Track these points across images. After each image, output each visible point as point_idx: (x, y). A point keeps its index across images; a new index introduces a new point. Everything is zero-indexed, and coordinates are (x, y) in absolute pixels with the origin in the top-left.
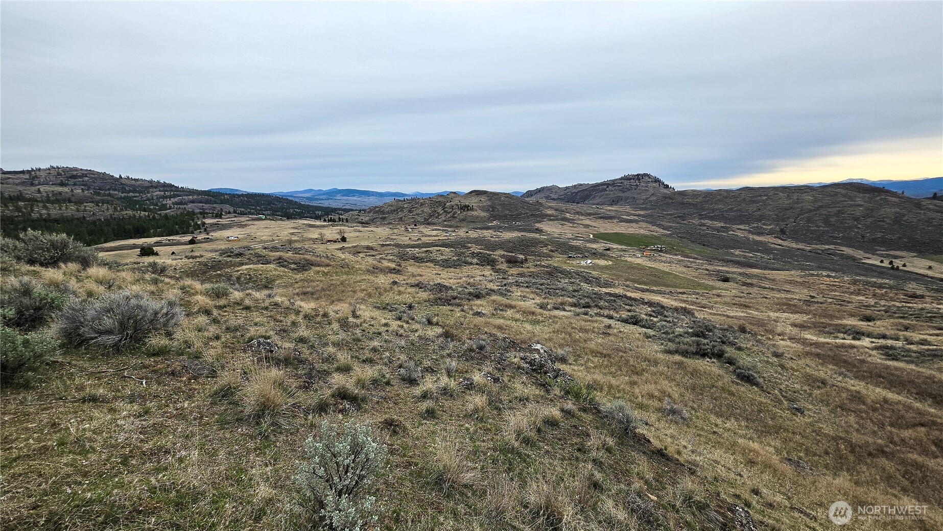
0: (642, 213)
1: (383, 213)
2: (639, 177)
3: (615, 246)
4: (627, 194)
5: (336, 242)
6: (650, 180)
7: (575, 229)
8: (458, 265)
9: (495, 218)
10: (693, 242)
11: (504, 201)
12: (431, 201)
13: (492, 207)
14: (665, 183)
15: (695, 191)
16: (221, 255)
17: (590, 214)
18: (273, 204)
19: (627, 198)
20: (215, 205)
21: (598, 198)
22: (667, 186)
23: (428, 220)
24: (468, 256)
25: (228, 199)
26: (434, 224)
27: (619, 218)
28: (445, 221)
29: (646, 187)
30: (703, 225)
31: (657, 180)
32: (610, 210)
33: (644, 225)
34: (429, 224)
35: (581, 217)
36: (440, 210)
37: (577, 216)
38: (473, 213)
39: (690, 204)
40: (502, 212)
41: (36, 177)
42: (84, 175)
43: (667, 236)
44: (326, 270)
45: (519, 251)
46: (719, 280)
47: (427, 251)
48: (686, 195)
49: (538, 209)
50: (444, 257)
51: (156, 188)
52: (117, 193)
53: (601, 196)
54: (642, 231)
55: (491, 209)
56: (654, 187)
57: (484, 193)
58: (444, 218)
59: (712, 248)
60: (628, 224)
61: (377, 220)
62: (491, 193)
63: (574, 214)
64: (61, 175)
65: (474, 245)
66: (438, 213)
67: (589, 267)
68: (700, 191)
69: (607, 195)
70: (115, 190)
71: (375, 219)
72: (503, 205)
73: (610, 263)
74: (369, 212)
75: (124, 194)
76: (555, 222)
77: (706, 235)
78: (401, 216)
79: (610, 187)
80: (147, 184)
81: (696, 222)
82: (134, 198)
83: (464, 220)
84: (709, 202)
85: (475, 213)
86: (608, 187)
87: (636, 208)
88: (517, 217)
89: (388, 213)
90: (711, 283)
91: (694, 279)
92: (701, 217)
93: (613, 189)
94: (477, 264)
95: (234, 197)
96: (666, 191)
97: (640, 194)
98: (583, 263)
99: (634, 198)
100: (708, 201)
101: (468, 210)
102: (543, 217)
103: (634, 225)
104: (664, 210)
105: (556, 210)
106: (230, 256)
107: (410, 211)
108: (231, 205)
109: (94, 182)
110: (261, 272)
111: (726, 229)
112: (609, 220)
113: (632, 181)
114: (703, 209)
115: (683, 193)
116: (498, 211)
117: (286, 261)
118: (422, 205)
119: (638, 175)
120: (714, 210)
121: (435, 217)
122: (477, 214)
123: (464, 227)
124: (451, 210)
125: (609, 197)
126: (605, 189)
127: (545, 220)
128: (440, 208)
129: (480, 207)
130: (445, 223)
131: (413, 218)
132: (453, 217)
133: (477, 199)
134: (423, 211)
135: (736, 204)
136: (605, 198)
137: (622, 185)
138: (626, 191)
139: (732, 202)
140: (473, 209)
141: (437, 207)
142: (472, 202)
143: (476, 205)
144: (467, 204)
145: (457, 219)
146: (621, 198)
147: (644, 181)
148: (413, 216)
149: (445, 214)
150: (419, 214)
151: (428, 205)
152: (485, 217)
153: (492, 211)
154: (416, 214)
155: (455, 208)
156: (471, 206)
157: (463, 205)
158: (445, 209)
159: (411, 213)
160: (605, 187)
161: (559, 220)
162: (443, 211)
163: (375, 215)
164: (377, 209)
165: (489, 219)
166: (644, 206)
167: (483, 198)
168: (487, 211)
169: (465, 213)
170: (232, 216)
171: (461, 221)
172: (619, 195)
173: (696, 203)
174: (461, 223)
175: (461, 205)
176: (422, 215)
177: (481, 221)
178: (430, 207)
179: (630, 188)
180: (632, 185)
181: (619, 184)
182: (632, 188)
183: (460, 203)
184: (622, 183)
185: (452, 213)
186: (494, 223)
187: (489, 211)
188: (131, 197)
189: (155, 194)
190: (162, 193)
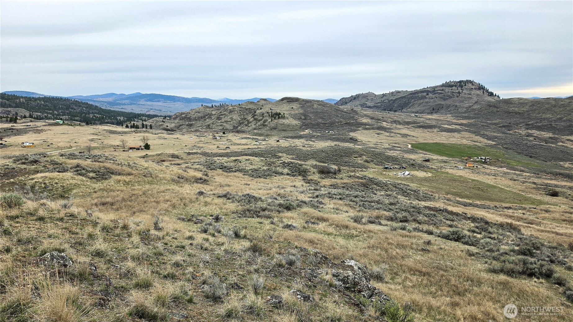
0: (464, 122)
1: (190, 119)
2: (461, 84)
3: (435, 157)
4: (448, 102)
5: (138, 149)
6: (473, 87)
7: (392, 138)
8: (268, 175)
9: (306, 126)
10: (519, 153)
11: (316, 109)
12: (240, 108)
13: (305, 115)
14: (490, 91)
15: (521, 99)
16: (15, 162)
17: (408, 123)
18: (72, 109)
19: (448, 106)
20: (9, 109)
21: (416, 106)
22: (491, 94)
23: (237, 127)
24: (279, 166)
25: (23, 103)
26: (243, 132)
27: (439, 127)
28: (255, 129)
29: (469, 94)
30: (529, 135)
31: (481, 88)
32: (429, 119)
33: (467, 134)
34: (238, 132)
35: (398, 126)
36: (250, 118)
37: (395, 125)
38: (284, 121)
39: (516, 113)
40: (314, 120)
43: (492, 146)
44: (127, 179)
45: (332, 161)
46: (547, 195)
47: (236, 160)
48: (512, 104)
49: (353, 117)
50: (254, 167)
53: (420, 104)
54: (465, 142)
55: (303, 117)
56: (478, 95)
57: (296, 100)
58: (254, 126)
59: (539, 159)
60: (449, 134)
61: (183, 127)
62: (303, 100)
63: (392, 122)
65: (285, 155)
66: (248, 121)
67: (407, 179)
68: (526, 99)
69: (427, 103)
71: (181, 125)
72: (316, 113)
73: (430, 175)
74: (175, 119)
76: (372, 131)
77: (533, 146)
78: (209, 123)
79: (430, 95)
81: (523, 132)
83: (275, 128)
84: (537, 112)
85: (286, 121)
86: (428, 94)
87: (458, 117)
88: (331, 125)
89: (195, 119)
90: (539, 197)
91: (520, 193)
92: (528, 127)
93: (434, 96)
94: (288, 174)
95: (31, 100)
96: (490, 99)
97: (462, 102)
98: (400, 174)
99: (456, 106)
100: (535, 110)
101: (279, 118)
102: (358, 125)
103: (456, 134)
104: (489, 119)
105: (372, 118)
106: (24, 163)
107: (219, 118)
108: (27, 109)
110: (57, 181)
111: (554, 140)
112: (429, 130)
113: (454, 88)
114: (530, 118)
115: (508, 102)
116: (310, 119)
117: (84, 169)
118: (231, 112)
119: (460, 82)
120: (541, 120)
121: (245, 125)
122: (289, 122)
123: (274, 136)
124: (261, 118)
125: (429, 105)
126: (425, 97)
127: (360, 129)
128: (250, 115)
129: (291, 115)
130: (255, 131)
131: (221, 125)
132: (263, 125)
133: (288, 107)
134: (232, 118)
135: (566, 114)
136: (425, 106)
137: (443, 92)
138: (447, 99)
139: (561, 111)
140: (284, 117)
141: (247, 114)
142: (284, 109)
143: (288, 113)
144: (278, 111)
145: (268, 128)
146: (442, 106)
147: (467, 89)
148: (222, 124)
149: (255, 121)
150: (228, 121)
151: (237, 112)
152: (297, 125)
153: (304, 119)
154: (225, 121)
155: (266, 116)
156: (282, 114)
157: (274, 113)
158: (255, 117)
159: (220, 120)
160: (425, 94)
161: (374, 129)
162: (253, 119)
163: (181, 122)
164: (183, 116)
165: (301, 128)
166: (466, 115)
167: (295, 106)
168: (299, 119)
169: (276, 121)
170: (28, 121)
171: (271, 130)
172: (439, 102)
173: (522, 112)
174: (272, 131)
175: (272, 113)
176: (231, 123)
177: (293, 130)
178: (239, 114)
179: (451, 96)
180: (453, 92)
181: (440, 92)
182: (453, 95)
183: (271, 110)
184: (443, 90)
185: (263, 121)
186: (306, 132)
187: (301, 119)
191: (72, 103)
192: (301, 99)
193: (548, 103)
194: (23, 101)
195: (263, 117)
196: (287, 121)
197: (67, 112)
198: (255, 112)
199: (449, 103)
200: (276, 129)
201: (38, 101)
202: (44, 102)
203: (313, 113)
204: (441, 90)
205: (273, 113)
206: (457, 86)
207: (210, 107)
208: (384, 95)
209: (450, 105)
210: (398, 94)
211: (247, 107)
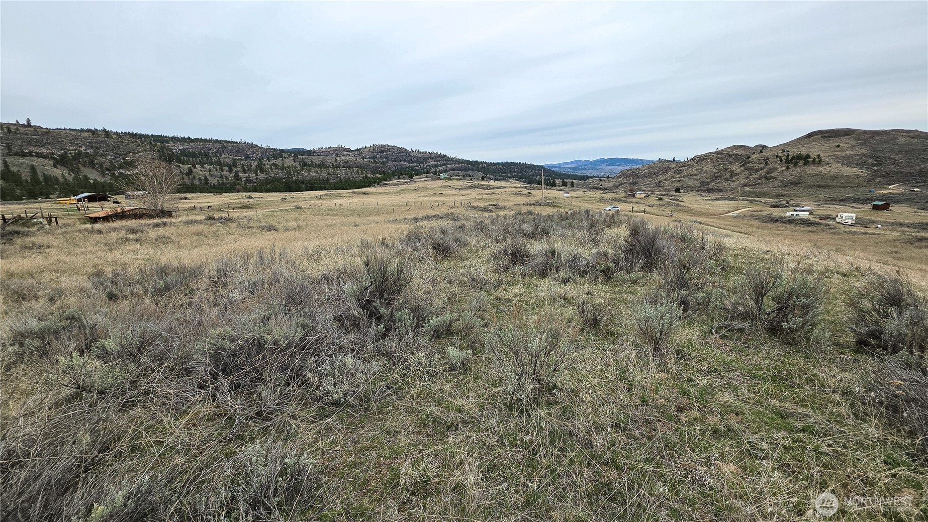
9: (889, 179)
11: (905, 145)
13: (875, 158)
20: (468, 172)
23: (708, 184)
26: (720, 191)
28: (746, 185)
34: (709, 191)
38: (819, 169)
41: (362, 153)
42: (388, 150)
51: (432, 158)
52: (405, 163)
55: (871, 161)
57: (846, 133)
58: (743, 181)
62: (865, 132)
64: (375, 150)
66: (731, 172)
70: (405, 161)
72: (910, 152)
75: (410, 164)
78: (660, 180)
80: (428, 155)
82: (415, 168)
83: (795, 183)
85: (824, 170)
101: (806, 164)
107: (677, 172)
109: (392, 155)
116: (895, 163)
121: (724, 179)
122: (834, 171)
123: (799, 197)
128: (737, 163)
129: (837, 158)
130: (747, 189)
131: (678, 181)
132: (765, 177)
133: (826, 145)
134: (700, 171)
140: (820, 161)
141: (730, 163)
142: (816, 150)
143: (827, 155)
144: (804, 153)
145: (776, 182)
148: (681, 179)
149: (747, 173)
150: (693, 175)
151: (712, 160)
152: (859, 176)
153: (874, 165)
154: (687, 175)
155: (773, 162)
156: (814, 156)
157: (793, 156)
158: (747, 165)
159: (679, 173)
162: (742, 168)
163: (625, 180)
164: (630, 172)
165: (871, 181)
167: (843, 142)
168: (859, 165)
169: (798, 169)
170: (424, 177)
171: (786, 186)
174: (787, 188)
175: (788, 155)
176: (699, 177)
177: (847, 185)
178: (715, 164)
183: (784, 153)
185: (765, 170)
186: (893, 189)
187: (867, 164)
188: (413, 167)
189: (430, 164)
190: (436, 163)
192: (858, 130)
195: (766, 163)
196: (829, 168)
198: (749, 157)
200: (798, 183)
203: (900, 152)
205: (790, 157)
207: (670, 161)
211: (731, 153)
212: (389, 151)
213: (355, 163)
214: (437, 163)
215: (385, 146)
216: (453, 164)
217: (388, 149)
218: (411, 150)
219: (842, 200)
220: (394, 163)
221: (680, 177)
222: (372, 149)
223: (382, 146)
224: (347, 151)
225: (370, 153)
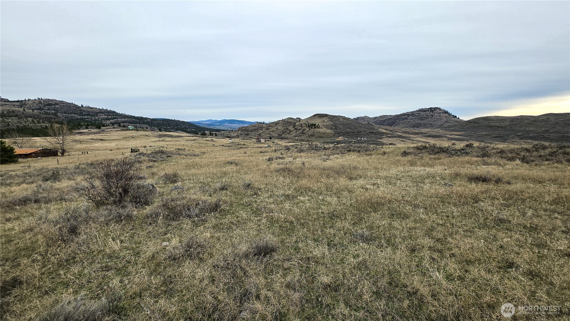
0: (458, 133)
1: (248, 131)
2: (432, 110)
4: (424, 121)
9: (339, 134)
11: (342, 122)
13: (335, 126)
14: (453, 114)
17: (416, 134)
20: (137, 125)
21: (401, 124)
23: (281, 135)
25: (149, 122)
26: (286, 139)
28: (296, 136)
29: (439, 116)
31: (446, 112)
34: (282, 138)
36: (291, 128)
38: (319, 130)
39: (499, 127)
40: (344, 130)
41: (25, 104)
49: (373, 128)
51: (103, 113)
52: (76, 115)
53: (403, 123)
56: (446, 117)
57: (326, 115)
58: (295, 134)
61: (242, 135)
62: (331, 116)
64: (41, 103)
66: (290, 130)
69: (409, 122)
70: (75, 114)
71: (240, 135)
72: (343, 124)
74: (238, 131)
75: (81, 117)
76: (395, 139)
78: (260, 133)
79: (410, 117)
80: (98, 111)
82: (86, 120)
84: (519, 126)
85: (321, 130)
86: (408, 117)
87: (447, 130)
89: (252, 131)
93: (413, 118)
97: (436, 121)
99: (431, 124)
100: (516, 124)
101: (315, 127)
102: (381, 135)
107: (267, 129)
109: (62, 108)
113: (427, 112)
116: (340, 129)
119: (431, 108)
121: (287, 133)
122: (324, 131)
123: (314, 141)
124: (300, 128)
125: (411, 124)
126: (407, 118)
127: (383, 137)
128: (291, 126)
129: (324, 125)
130: (296, 138)
131: (269, 134)
132: (302, 133)
133: (321, 120)
134: (277, 129)
135: (550, 127)
136: (407, 124)
137: (419, 115)
138: (424, 119)
139: (543, 125)
140: (319, 127)
141: (288, 126)
143: (321, 124)
144: (314, 123)
145: (306, 135)
146: (420, 124)
147: (436, 113)
149: (295, 131)
150: (274, 131)
151: (281, 124)
152: (331, 133)
153: (335, 129)
154: (272, 131)
155: (304, 126)
156: (317, 125)
158: (295, 127)
159: (268, 130)
160: (406, 116)
161: (396, 137)
162: (294, 128)
163: (242, 132)
164: (243, 128)
165: (334, 135)
166: (452, 129)
167: (325, 119)
168: (330, 129)
169: (313, 130)
170: (111, 127)
171: (310, 137)
172: (418, 122)
173: (504, 126)
175: (309, 124)
176: (277, 132)
177: (328, 136)
178: (283, 126)
179: (427, 117)
180: (428, 115)
181: (417, 115)
182: (428, 117)
183: (307, 122)
184: (419, 114)
185: (302, 130)
186: (341, 138)
187: (333, 129)
188: (84, 119)
189: (101, 117)
190: (106, 117)
191: (181, 123)
192: (329, 115)
193: (528, 119)
194: (149, 121)
195: (302, 127)
197: (176, 127)
198: (295, 124)
199: (426, 122)
200: (313, 136)
201: (159, 121)
202: (162, 122)
203: (341, 124)
204: (418, 114)
205: (310, 124)
206: (429, 111)
207: (262, 123)
208: (375, 118)
209: (426, 123)
210: (386, 117)
211: (288, 121)
212: (58, 105)
213: (23, 113)
214: (108, 117)
215: (52, 100)
216: (122, 118)
217: (56, 103)
218: (81, 106)
219: (327, 143)
220: (64, 115)
221: (269, 132)
222: (37, 102)
223: (49, 100)
224: (5, 102)
225: (34, 105)
